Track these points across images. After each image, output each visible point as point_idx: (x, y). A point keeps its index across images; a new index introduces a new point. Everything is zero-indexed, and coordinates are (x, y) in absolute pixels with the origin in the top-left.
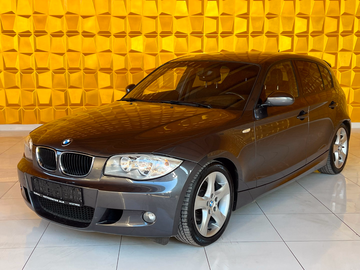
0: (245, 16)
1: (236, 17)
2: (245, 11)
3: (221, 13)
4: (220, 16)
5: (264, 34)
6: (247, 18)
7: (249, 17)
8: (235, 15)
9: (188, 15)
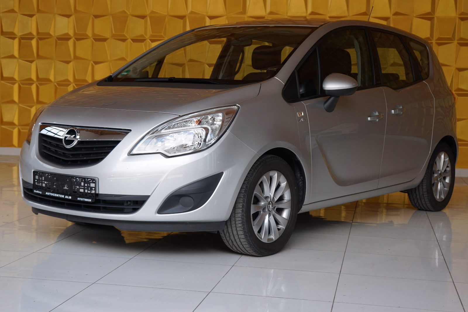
0: (429, 17)
1: (414, 18)
2: (428, 9)
3: (393, 11)
4: (392, 18)
5: (456, 42)
6: (431, 19)
7: (434, 18)
8: (415, 15)
9: (347, 15)
